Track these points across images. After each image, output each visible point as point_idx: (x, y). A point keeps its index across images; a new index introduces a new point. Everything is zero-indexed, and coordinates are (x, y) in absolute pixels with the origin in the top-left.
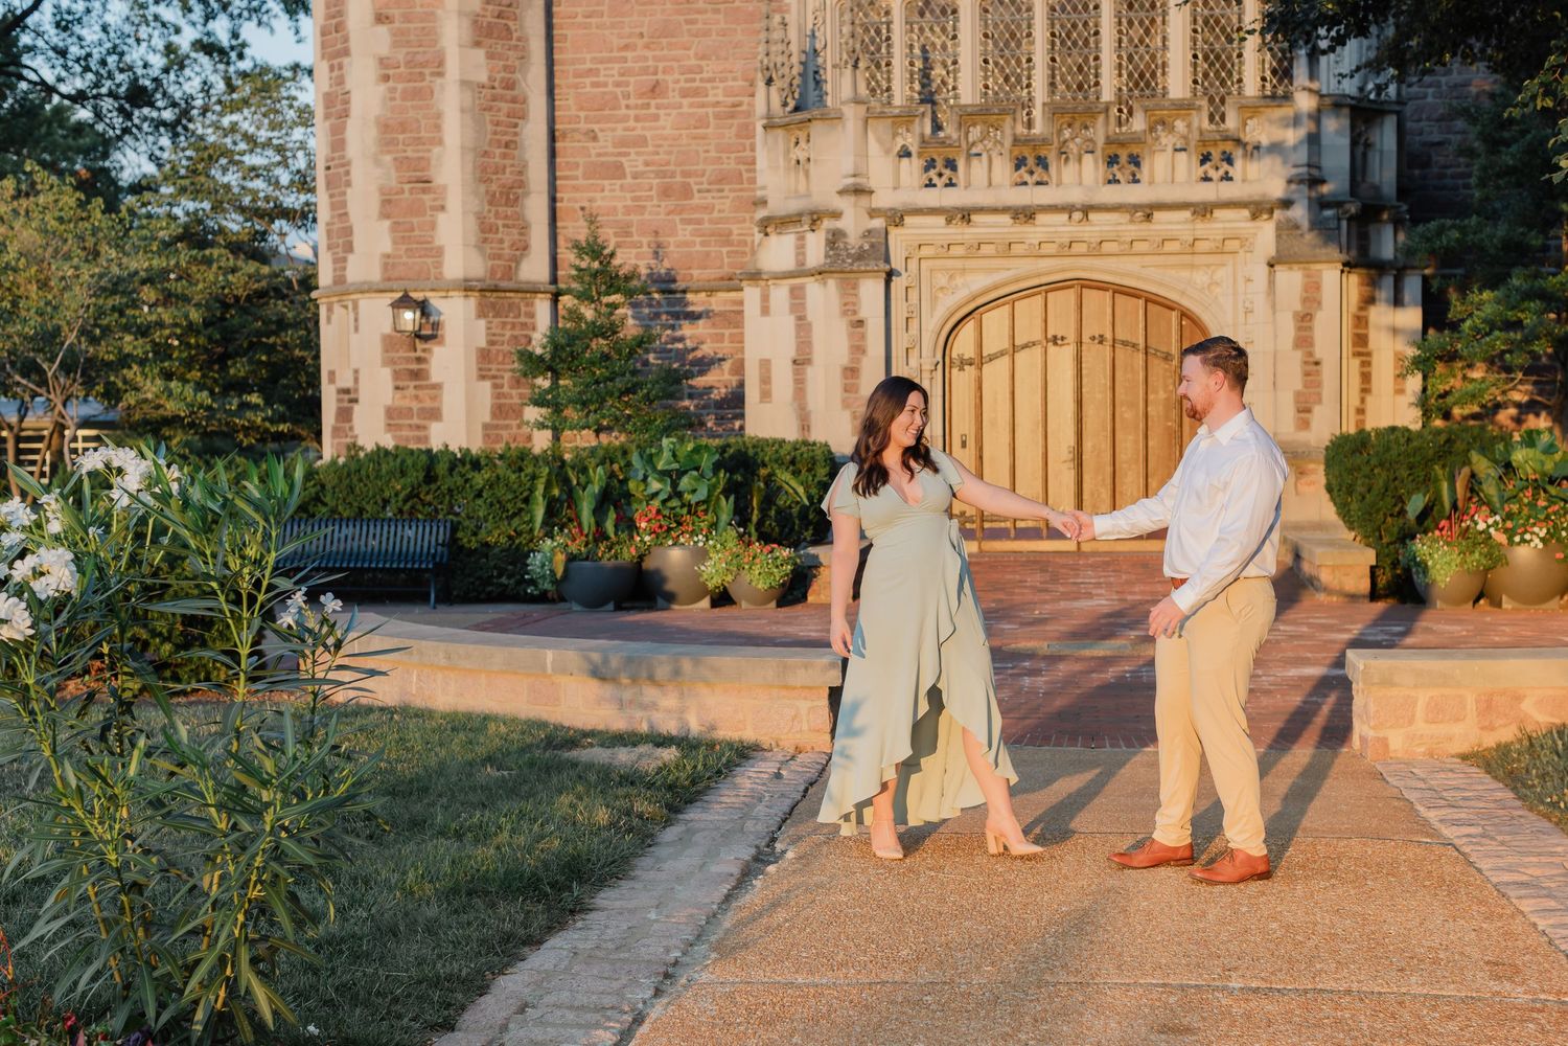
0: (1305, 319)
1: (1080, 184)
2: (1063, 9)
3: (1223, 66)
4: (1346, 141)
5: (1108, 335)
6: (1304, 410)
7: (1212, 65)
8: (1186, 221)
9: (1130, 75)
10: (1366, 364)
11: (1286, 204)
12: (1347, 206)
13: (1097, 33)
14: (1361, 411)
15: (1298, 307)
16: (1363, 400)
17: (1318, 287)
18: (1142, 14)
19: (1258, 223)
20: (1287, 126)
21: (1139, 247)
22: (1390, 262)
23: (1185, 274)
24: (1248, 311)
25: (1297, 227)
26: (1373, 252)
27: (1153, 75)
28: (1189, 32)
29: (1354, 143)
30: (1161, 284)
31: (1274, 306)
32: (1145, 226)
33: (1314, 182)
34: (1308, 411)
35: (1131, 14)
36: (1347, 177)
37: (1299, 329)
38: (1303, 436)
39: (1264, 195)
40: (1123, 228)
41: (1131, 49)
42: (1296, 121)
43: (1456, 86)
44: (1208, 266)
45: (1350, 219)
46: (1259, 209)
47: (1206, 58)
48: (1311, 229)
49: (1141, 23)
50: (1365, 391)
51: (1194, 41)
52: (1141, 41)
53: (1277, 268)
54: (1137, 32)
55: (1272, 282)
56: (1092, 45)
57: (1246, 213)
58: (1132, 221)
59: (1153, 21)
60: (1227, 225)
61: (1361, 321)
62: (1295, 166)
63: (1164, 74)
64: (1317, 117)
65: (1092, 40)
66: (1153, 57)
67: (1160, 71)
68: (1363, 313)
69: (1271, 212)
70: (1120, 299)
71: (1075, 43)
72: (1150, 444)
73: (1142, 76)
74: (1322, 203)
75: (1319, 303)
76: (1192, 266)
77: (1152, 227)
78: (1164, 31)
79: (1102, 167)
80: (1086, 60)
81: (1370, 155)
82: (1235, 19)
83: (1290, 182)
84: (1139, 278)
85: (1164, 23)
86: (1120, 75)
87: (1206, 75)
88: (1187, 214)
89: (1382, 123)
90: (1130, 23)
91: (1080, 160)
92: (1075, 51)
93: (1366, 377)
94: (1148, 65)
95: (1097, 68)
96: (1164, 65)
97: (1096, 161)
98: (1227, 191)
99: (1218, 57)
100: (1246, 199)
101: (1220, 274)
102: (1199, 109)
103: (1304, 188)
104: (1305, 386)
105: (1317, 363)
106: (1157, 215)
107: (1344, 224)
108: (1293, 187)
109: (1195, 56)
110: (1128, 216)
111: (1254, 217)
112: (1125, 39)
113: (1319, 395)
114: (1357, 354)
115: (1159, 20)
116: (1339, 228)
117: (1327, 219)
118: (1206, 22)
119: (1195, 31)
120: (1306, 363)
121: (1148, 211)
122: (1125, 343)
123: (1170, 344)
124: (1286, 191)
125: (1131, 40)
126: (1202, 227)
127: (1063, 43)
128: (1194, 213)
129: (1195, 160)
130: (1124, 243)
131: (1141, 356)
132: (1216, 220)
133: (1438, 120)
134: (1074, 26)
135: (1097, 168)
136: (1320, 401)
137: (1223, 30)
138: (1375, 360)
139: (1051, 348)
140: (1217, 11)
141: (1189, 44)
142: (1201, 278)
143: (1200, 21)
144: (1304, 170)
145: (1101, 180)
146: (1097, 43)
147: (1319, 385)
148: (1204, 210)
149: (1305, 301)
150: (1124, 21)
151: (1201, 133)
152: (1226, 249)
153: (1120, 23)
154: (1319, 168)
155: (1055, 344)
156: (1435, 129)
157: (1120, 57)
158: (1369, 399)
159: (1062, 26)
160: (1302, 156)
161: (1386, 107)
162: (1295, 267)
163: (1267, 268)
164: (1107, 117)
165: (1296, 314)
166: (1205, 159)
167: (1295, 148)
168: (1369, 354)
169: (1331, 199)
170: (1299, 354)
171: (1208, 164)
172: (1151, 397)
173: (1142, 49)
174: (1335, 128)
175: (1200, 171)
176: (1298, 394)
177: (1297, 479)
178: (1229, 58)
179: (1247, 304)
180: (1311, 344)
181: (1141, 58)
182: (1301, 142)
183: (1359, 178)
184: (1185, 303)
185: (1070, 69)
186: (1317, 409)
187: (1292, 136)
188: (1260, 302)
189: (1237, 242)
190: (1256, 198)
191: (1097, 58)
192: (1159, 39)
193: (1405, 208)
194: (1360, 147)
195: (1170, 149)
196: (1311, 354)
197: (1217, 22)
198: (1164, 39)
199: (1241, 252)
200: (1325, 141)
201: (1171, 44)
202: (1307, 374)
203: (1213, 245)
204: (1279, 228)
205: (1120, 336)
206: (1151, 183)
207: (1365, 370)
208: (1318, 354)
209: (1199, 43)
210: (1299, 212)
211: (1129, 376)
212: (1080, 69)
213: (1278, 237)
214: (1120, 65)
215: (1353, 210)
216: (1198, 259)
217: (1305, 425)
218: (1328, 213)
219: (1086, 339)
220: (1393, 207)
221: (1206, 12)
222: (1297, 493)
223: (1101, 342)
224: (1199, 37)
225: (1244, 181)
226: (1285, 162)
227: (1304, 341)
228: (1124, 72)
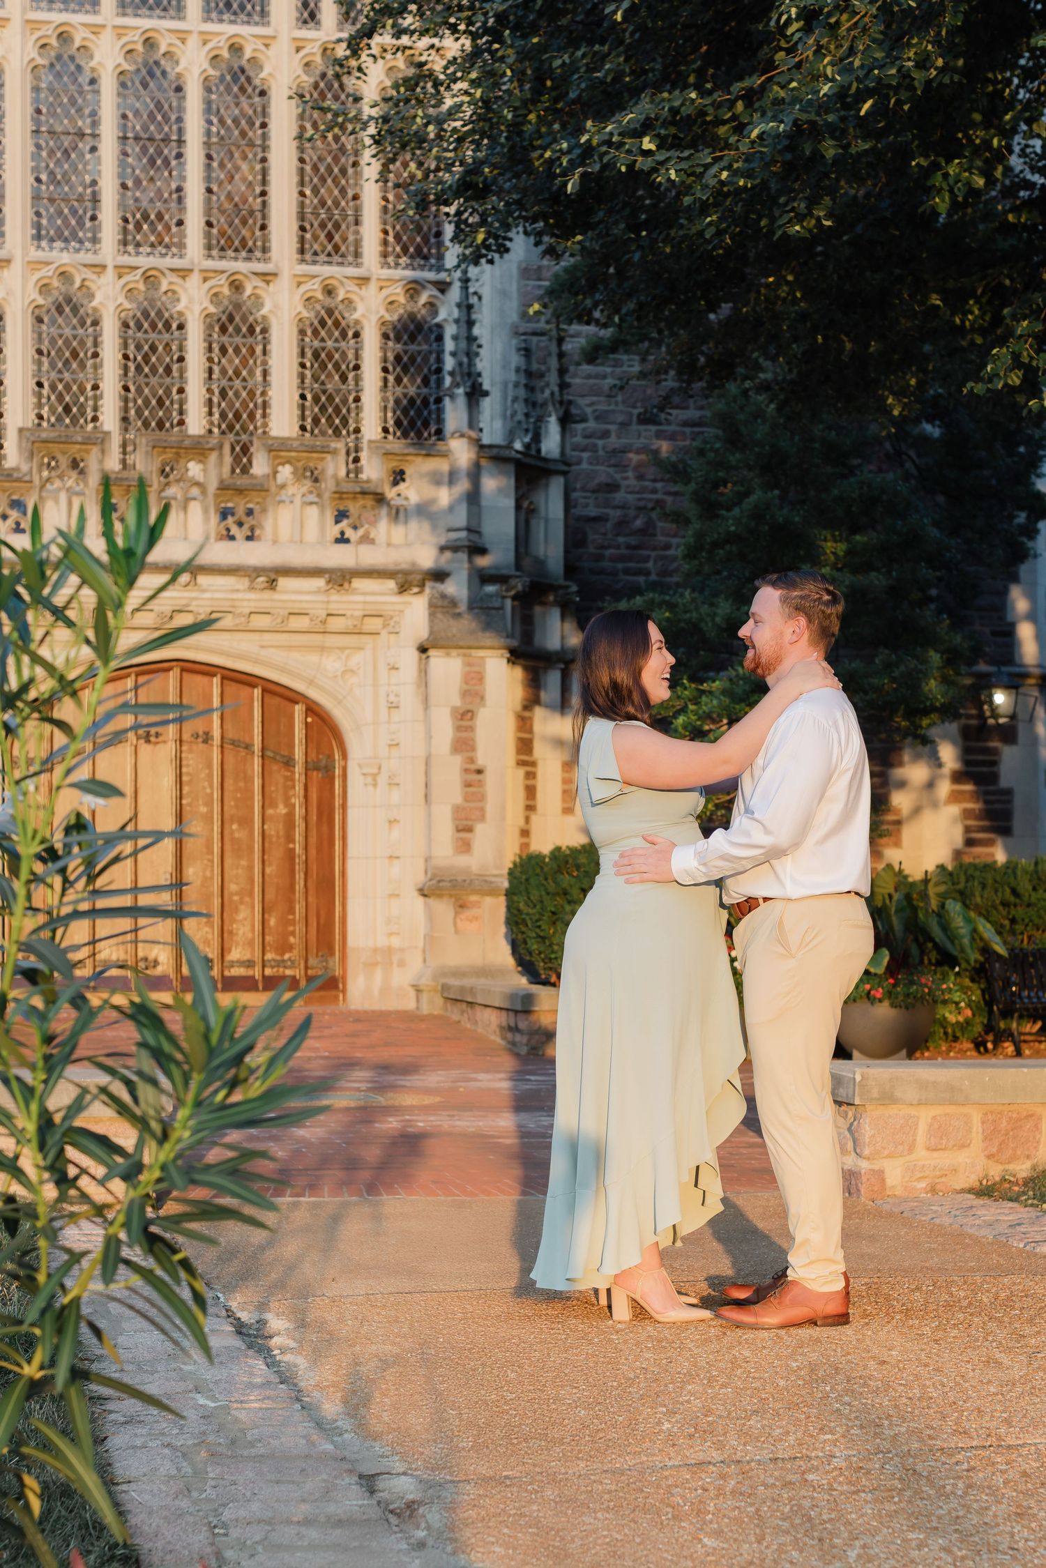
0: (465, 717)
1: (186, 539)
2: (139, 326)
3: (337, 410)
4: (510, 503)
5: (216, 733)
6: (464, 828)
7: (323, 409)
8: (318, 592)
9: (223, 415)
10: (531, 775)
11: (439, 575)
12: (513, 582)
13: (181, 359)
14: (525, 833)
15: (457, 701)
16: (527, 820)
17: (480, 677)
18: (238, 340)
19: (406, 598)
20: (438, 483)
21: (259, 622)
22: (557, 653)
23: (313, 658)
24: (393, 707)
25: (453, 603)
26: (538, 641)
27: (252, 416)
28: (296, 368)
29: (518, 507)
30: (283, 670)
31: (426, 701)
32: (267, 595)
33: (477, 550)
34: (469, 830)
35: (225, 339)
36: (512, 546)
37: (458, 729)
38: (462, 861)
39: (414, 564)
40: (240, 596)
41: (224, 382)
42: (452, 478)
43: (614, 451)
44: (342, 649)
45: (514, 598)
46: (407, 581)
47: (316, 399)
48: (471, 608)
49: (237, 351)
50: (530, 808)
51: (302, 377)
52: (237, 373)
53: (431, 652)
54: (231, 361)
55: (423, 672)
56: (175, 374)
57: (391, 584)
58: (252, 589)
59: (252, 351)
60: (369, 598)
61: (524, 723)
62: (450, 530)
63: (264, 416)
64: (475, 474)
65: (175, 367)
66: (252, 394)
67: (259, 413)
68: (527, 714)
69: (422, 585)
70: (231, 688)
71: (154, 370)
72: (268, 870)
73: (237, 416)
74: (484, 577)
75: (482, 698)
76: (322, 649)
77: (277, 596)
78: (265, 363)
79: (214, 518)
80: (168, 392)
81: (533, 522)
82: (351, 355)
83: (443, 549)
84: (256, 662)
85: (265, 352)
86: (210, 414)
87: (316, 421)
88: (320, 583)
89: (547, 486)
90: (223, 350)
91: (185, 508)
92: (154, 381)
93: (531, 792)
94: (245, 404)
95: (182, 403)
96: (265, 405)
97: (206, 511)
98: (369, 556)
99: (330, 398)
100: (391, 567)
101: (356, 659)
102: (334, 452)
103: (463, 556)
104: (466, 800)
105: (479, 772)
106: (283, 582)
107: (508, 603)
108: (448, 555)
109: (303, 397)
110: (245, 582)
111: (403, 588)
112: (216, 369)
113: (482, 810)
114: (521, 763)
115: (259, 349)
116: (502, 608)
117: (490, 596)
118: (316, 355)
119: (303, 366)
120: (466, 771)
121: (272, 576)
122: (234, 743)
123: (292, 746)
124: (437, 560)
125: (224, 372)
126: (338, 601)
127: (139, 369)
128: (329, 582)
129: (330, 517)
130: (240, 615)
131: (257, 762)
132: (355, 592)
133: (594, 491)
134: (153, 348)
135: (206, 519)
136: (482, 818)
137: (337, 366)
138: (540, 771)
139: (145, 748)
140: (330, 344)
141: (296, 381)
142: (332, 664)
143: (309, 354)
144: (463, 534)
145: (213, 535)
146: (182, 372)
147: (482, 798)
148: (340, 578)
149: (465, 694)
150: (216, 347)
151: (338, 483)
152: (366, 628)
153: (210, 349)
154: (479, 533)
155: (148, 741)
156: (591, 501)
157: (209, 390)
158: (534, 818)
159: (139, 347)
160: (461, 518)
161: (551, 466)
162: (454, 652)
163: (415, 654)
164: (221, 456)
165: (454, 710)
166: (341, 516)
167: (451, 509)
168: (533, 764)
169: (493, 572)
170: (457, 761)
171: (345, 523)
172: (270, 812)
173: (237, 383)
174: (496, 485)
175: (335, 531)
176: (457, 810)
177: (457, 913)
178: (345, 401)
179: (392, 698)
180: (473, 749)
181: (237, 395)
182: (458, 501)
183: (522, 550)
184: (313, 694)
185: (147, 402)
186: (479, 828)
187: (444, 497)
188: (409, 698)
189: (379, 621)
190: (404, 566)
191: (181, 391)
192: (258, 372)
193: (574, 588)
194: (525, 513)
195: (298, 500)
196: (472, 760)
197: (330, 356)
198: (265, 373)
199: (384, 633)
200: (484, 502)
201: (274, 378)
202: (468, 785)
203: (350, 623)
204: (433, 607)
205: (231, 734)
206: (275, 542)
207: (530, 782)
208: (481, 760)
209: (307, 381)
210: (457, 588)
211: (242, 784)
212: (160, 403)
213: (432, 615)
214: (210, 401)
215: (520, 587)
216: (331, 640)
217: (465, 847)
218: (490, 589)
219: (186, 737)
220: (560, 587)
221: (316, 344)
222: (457, 932)
223: (206, 741)
224: (308, 373)
225: (389, 545)
226: (434, 527)
227: (464, 744)
228: (215, 410)
